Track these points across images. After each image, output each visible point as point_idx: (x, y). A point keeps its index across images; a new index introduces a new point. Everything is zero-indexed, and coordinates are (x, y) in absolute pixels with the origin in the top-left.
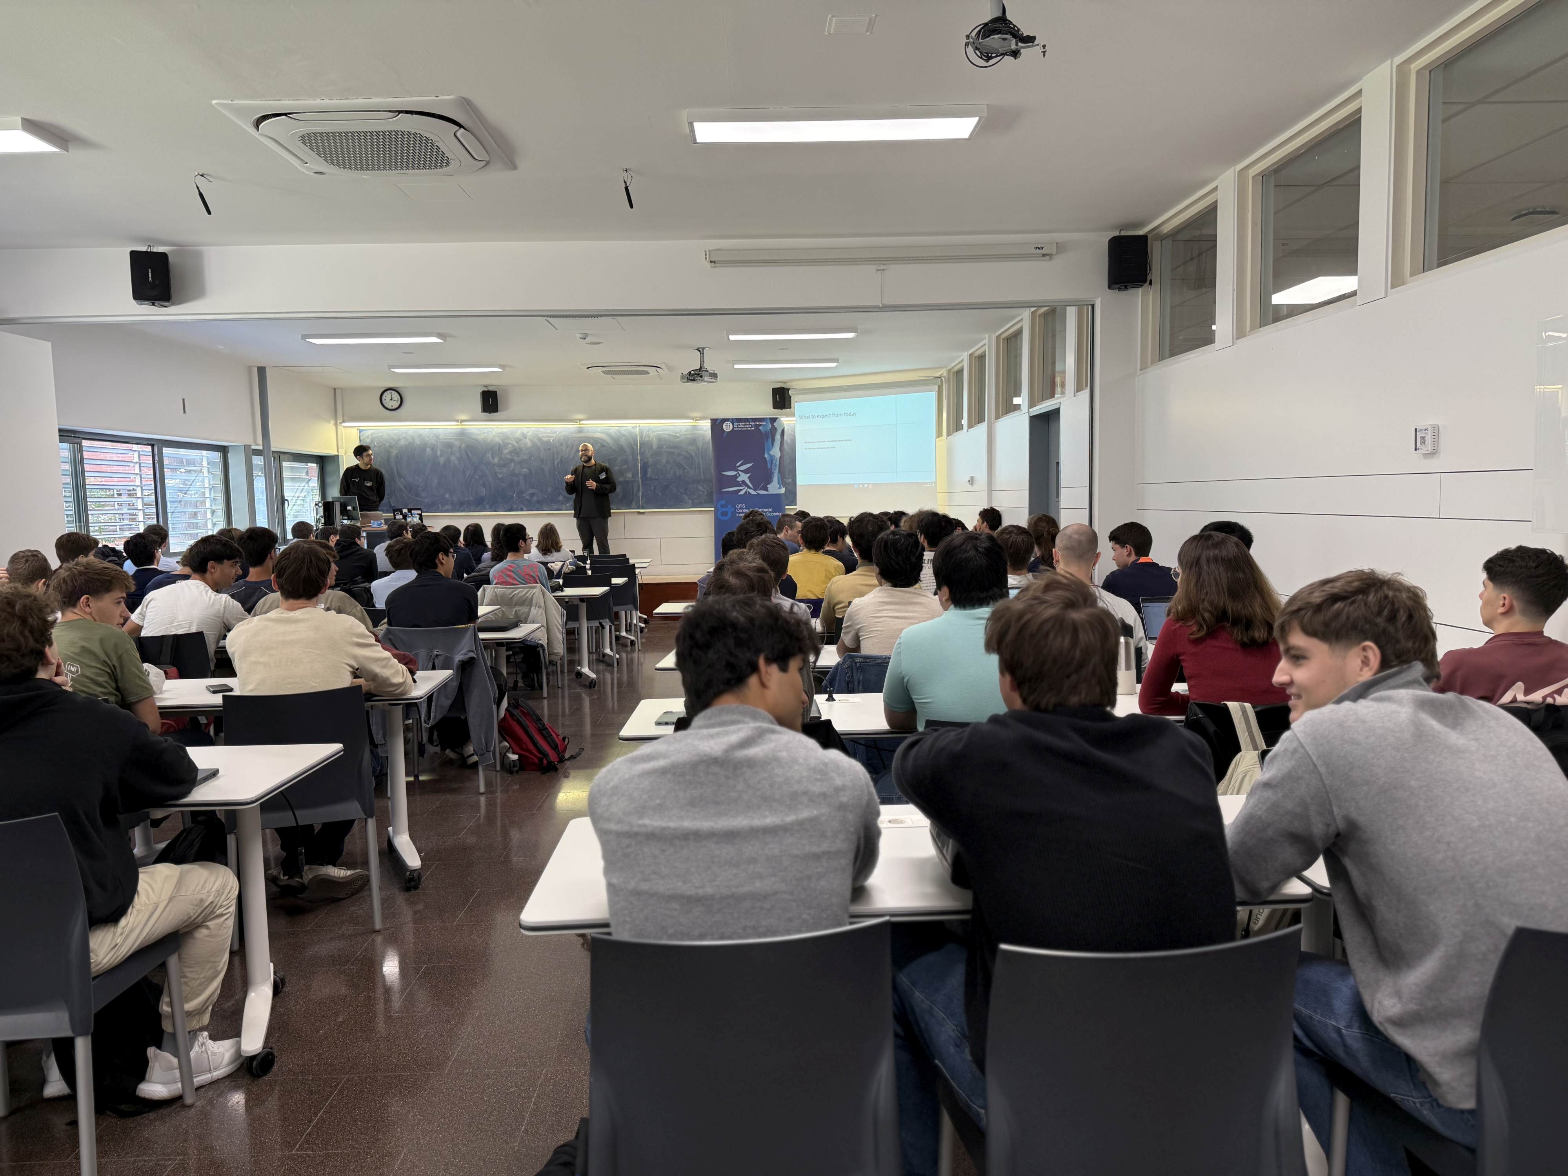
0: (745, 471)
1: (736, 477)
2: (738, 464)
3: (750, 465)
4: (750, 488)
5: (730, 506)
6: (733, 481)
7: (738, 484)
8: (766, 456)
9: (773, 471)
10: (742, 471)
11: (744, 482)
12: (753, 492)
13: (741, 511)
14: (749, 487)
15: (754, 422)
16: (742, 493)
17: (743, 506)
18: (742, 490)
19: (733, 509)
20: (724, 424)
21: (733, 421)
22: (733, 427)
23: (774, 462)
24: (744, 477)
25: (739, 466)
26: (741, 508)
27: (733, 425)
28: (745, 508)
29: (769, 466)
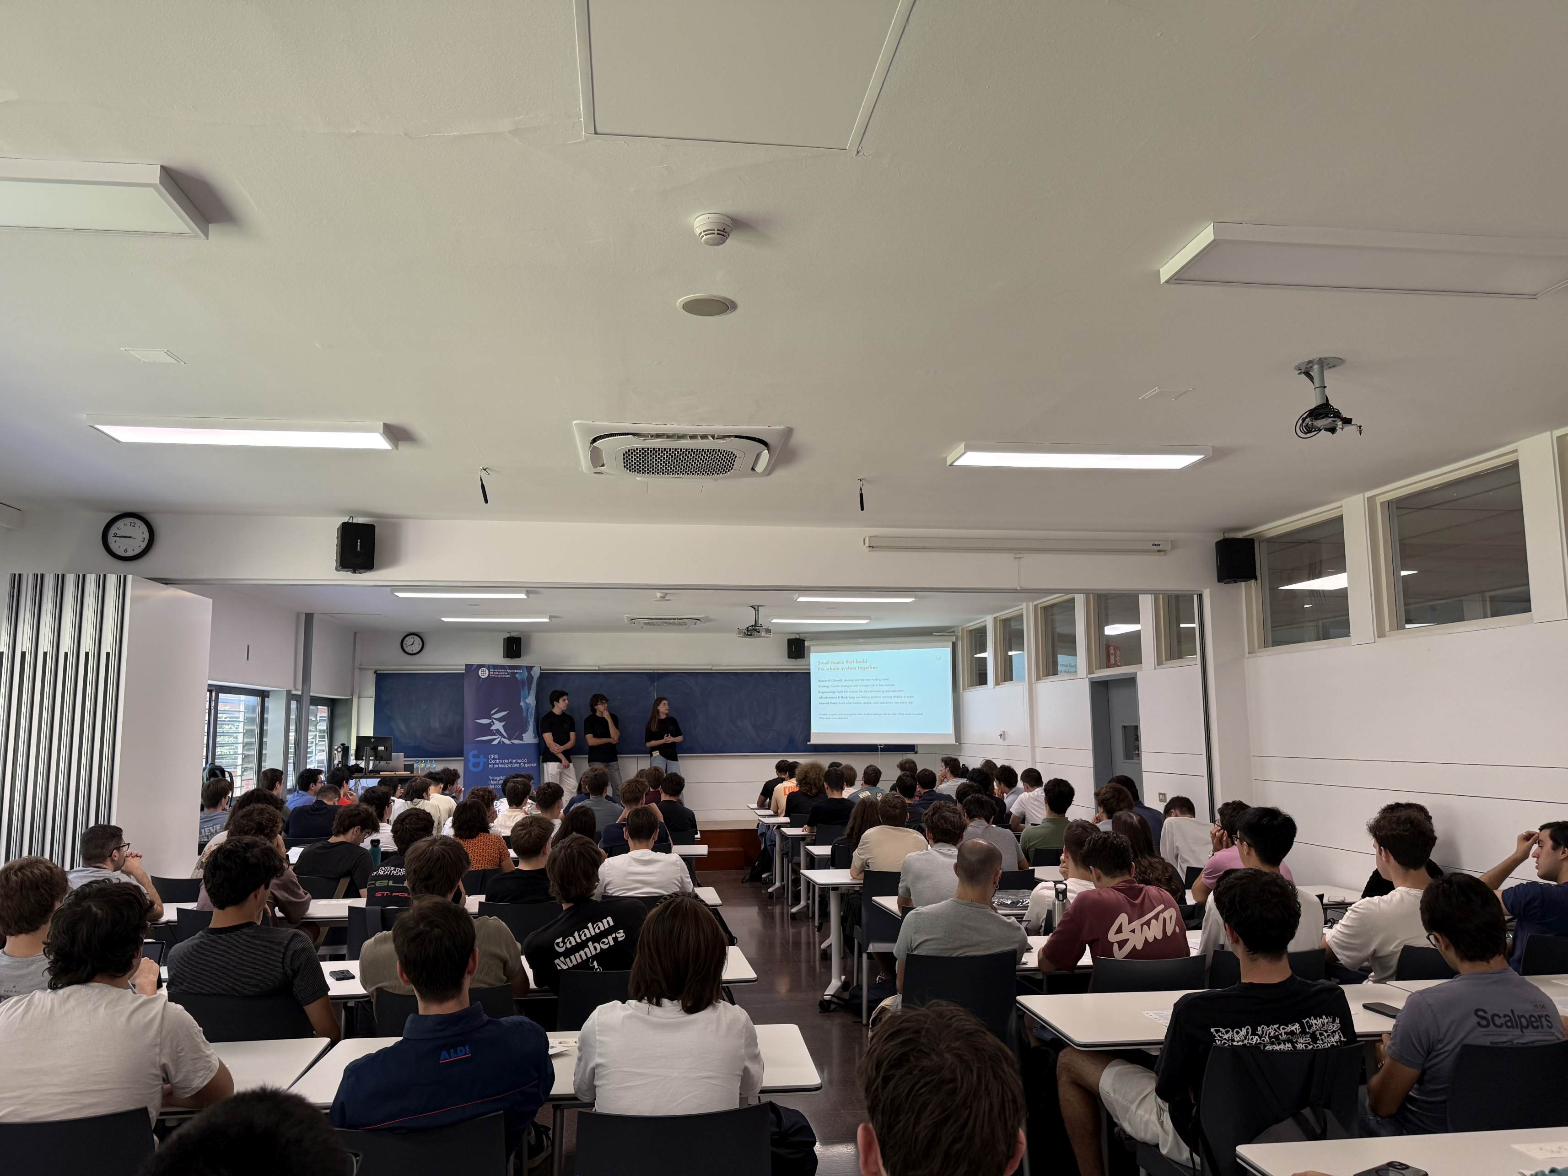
0: (498, 720)
1: (490, 725)
2: (492, 712)
3: (505, 713)
4: (505, 737)
5: (482, 756)
6: (486, 730)
7: (492, 733)
8: (522, 704)
9: (529, 719)
10: (495, 719)
11: (498, 731)
12: (507, 742)
13: (494, 762)
14: (503, 736)
15: (510, 669)
16: (495, 742)
17: (496, 756)
18: (496, 739)
19: (485, 760)
20: (480, 670)
21: (489, 667)
22: (489, 674)
23: (530, 710)
24: (498, 726)
25: (493, 714)
26: (494, 759)
27: (489, 672)
28: (498, 759)
29: (525, 714)
